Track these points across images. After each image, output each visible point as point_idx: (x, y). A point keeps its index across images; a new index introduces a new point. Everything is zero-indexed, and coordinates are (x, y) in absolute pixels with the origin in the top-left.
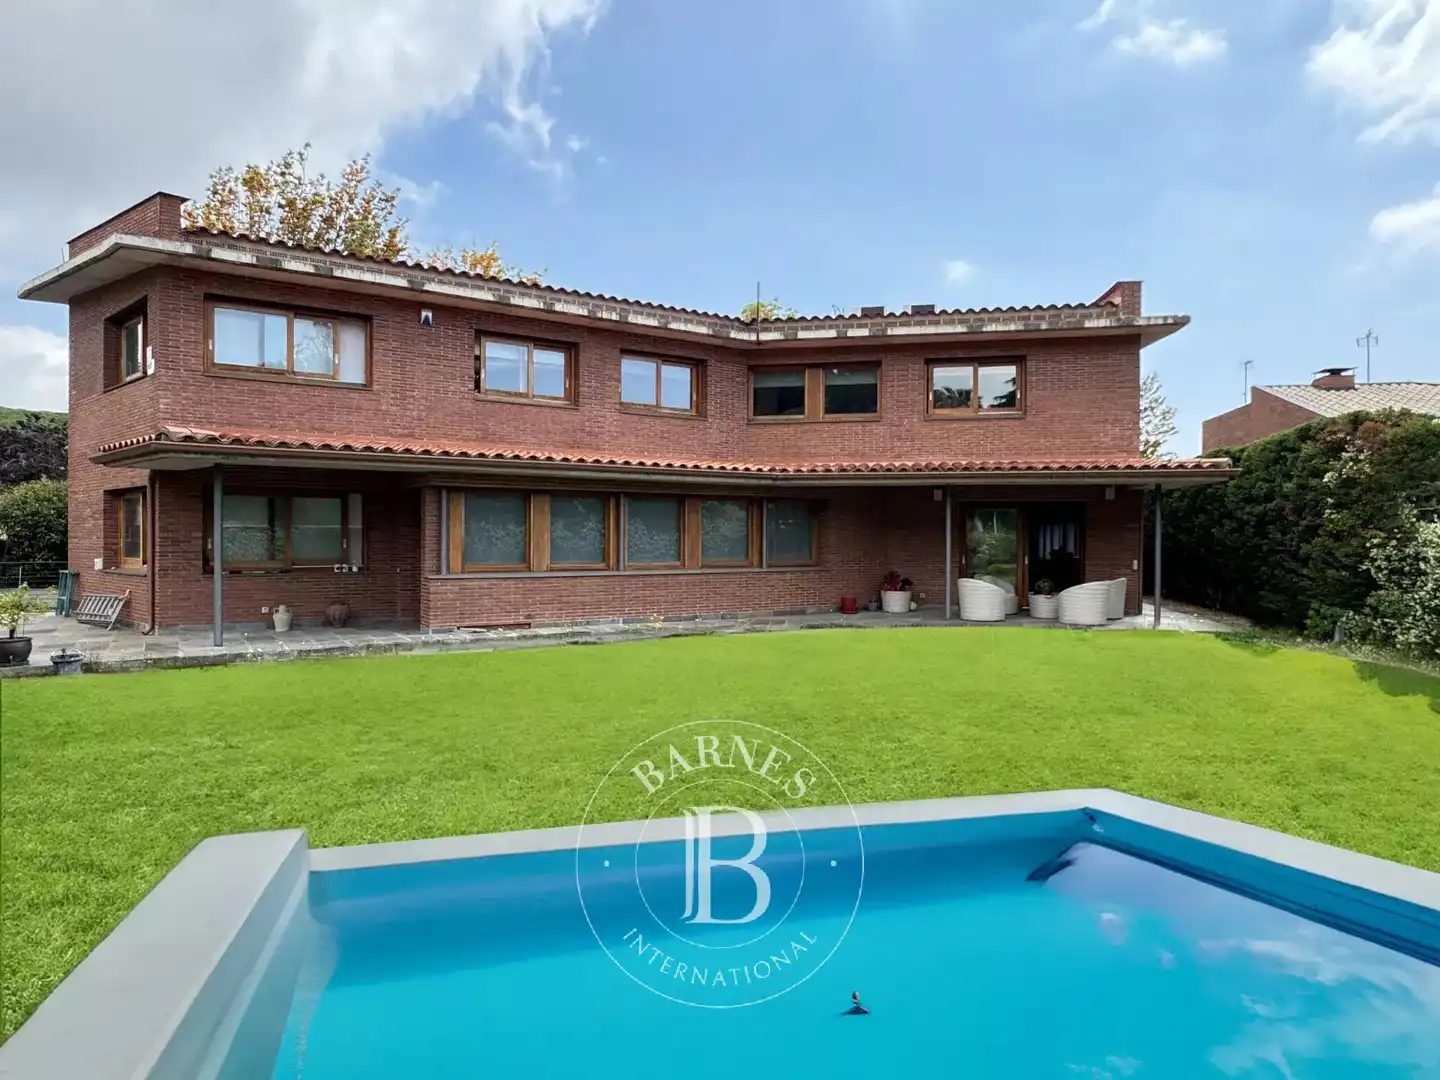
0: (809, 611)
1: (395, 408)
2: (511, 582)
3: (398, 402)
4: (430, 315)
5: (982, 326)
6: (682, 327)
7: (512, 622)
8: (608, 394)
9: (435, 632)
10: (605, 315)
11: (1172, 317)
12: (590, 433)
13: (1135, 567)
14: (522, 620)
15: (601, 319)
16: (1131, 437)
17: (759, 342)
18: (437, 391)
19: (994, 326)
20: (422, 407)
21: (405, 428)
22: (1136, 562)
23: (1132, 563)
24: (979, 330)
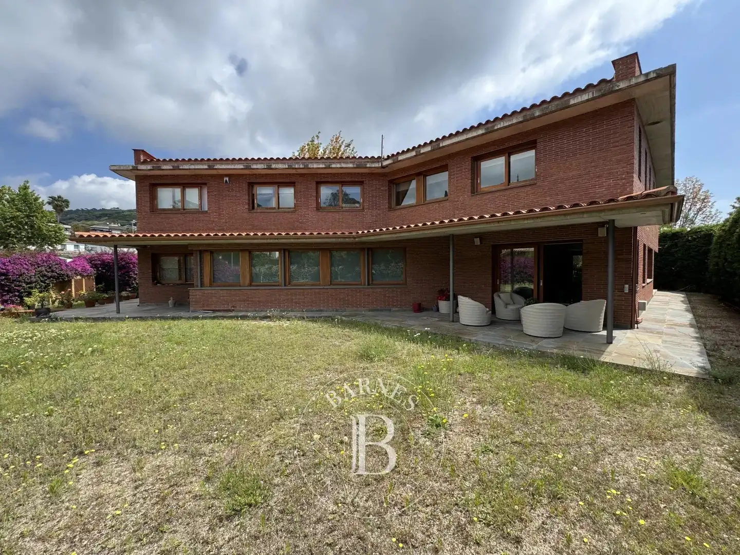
1: (215, 218)
2: (225, 291)
3: (217, 216)
4: (227, 179)
5: (494, 126)
7: (226, 309)
8: (310, 204)
9: (192, 312)
10: (297, 166)
11: (654, 71)
12: (301, 223)
13: (626, 291)
14: (230, 308)
15: (295, 168)
16: (624, 185)
17: (383, 167)
18: (232, 210)
19: (502, 123)
20: (227, 218)
22: (627, 286)
23: (624, 287)
24: (492, 129)
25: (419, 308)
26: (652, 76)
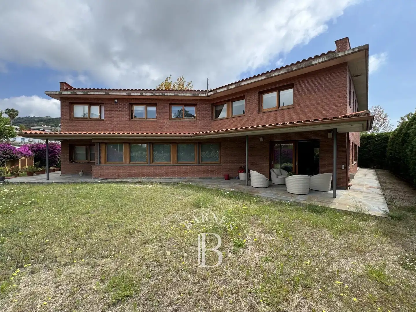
0: (212, 178)
1: (109, 124)
2: (114, 167)
3: (110, 123)
4: (117, 101)
5: (271, 75)
6: (182, 95)
7: (114, 177)
8: (165, 116)
9: (94, 179)
10: (158, 94)
12: (160, 127)
13: (343, 168)
14: (117, 177)
15: (157, 96)
16: (342, 109)
17: (208, 96)
18: (119, 119)
19: (275, 73)
20: (116, 124)
21: (111, 129)
22: (344, 165)
23: (342, 166)
25: (228, 178)
26: (356, 50)
